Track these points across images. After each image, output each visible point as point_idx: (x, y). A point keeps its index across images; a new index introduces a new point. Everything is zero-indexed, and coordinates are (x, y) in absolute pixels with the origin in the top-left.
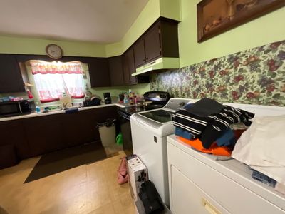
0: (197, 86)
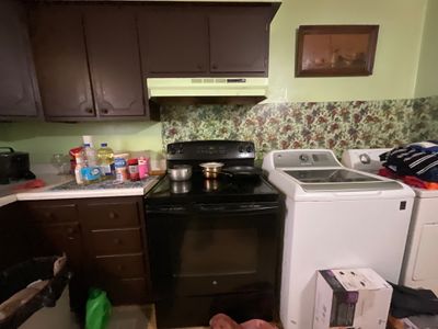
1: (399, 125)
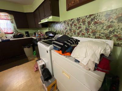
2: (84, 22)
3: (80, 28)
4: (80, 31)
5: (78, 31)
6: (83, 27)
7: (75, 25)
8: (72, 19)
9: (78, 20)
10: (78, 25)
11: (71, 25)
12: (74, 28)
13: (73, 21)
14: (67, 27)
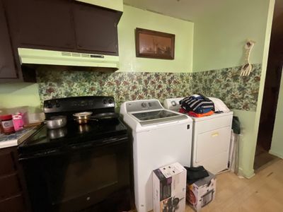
0: (136, 90)
1: (188, 86)
2: (164, 80)
3: (160, 86)
4: (161, 92)
5: (159, 91)
6: (164, 86)
7: (153, 83)
8: (147, 73)
9: (157, 75)
10: (157, 83)
11: (146, 82)
12: (151, 87)
13: (148, 75)
14: (138, 85)
